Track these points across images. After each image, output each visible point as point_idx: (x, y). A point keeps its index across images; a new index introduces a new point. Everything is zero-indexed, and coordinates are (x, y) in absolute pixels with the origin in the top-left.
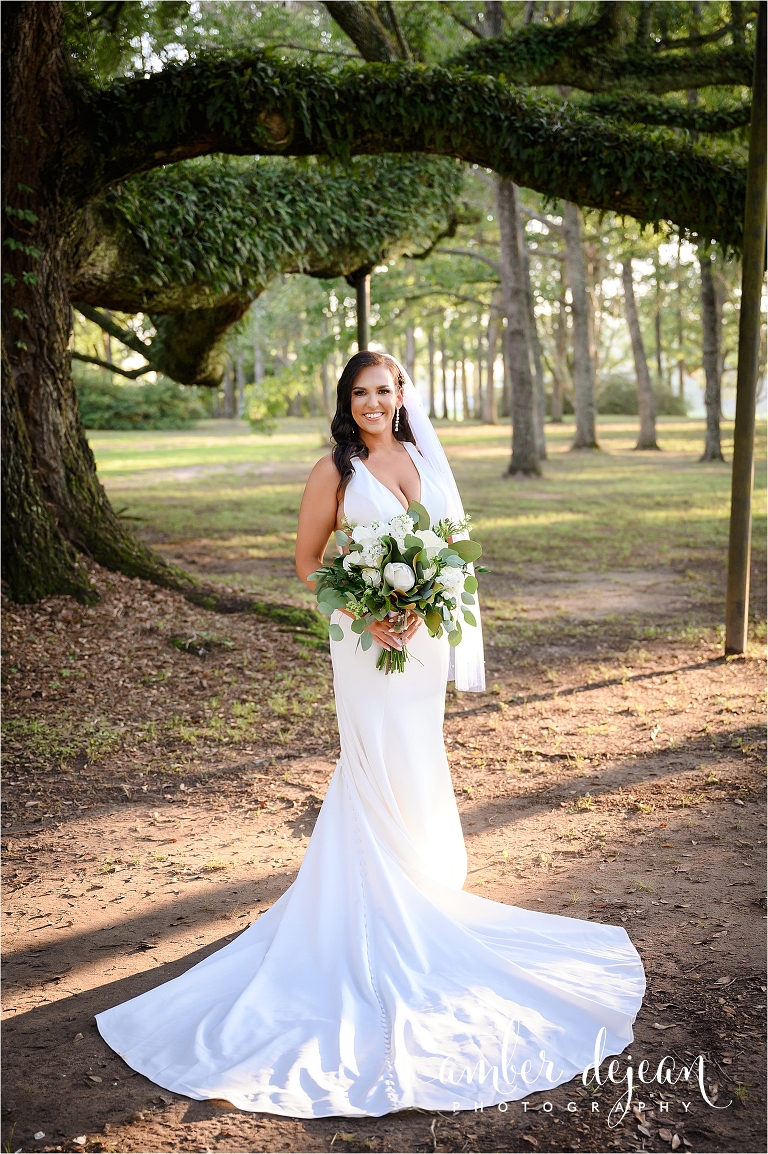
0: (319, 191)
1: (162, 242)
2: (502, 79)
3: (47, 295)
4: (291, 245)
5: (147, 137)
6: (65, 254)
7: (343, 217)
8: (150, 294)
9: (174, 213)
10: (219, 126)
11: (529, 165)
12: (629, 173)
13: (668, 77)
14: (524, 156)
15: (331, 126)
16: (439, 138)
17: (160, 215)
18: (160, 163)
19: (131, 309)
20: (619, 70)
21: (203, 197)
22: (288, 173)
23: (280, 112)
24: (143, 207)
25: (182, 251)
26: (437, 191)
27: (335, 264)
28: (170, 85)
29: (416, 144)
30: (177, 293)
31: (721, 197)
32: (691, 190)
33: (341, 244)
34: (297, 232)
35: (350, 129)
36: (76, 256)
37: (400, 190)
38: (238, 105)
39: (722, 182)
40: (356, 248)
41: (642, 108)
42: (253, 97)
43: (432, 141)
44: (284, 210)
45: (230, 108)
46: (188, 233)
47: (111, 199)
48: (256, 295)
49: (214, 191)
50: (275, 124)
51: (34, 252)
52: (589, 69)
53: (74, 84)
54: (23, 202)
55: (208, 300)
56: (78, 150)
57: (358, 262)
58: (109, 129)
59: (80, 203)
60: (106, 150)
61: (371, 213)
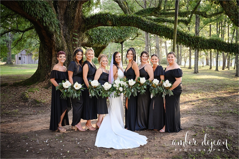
0: (116, 31)
1: (94, 38)
2: (141, 17)
3: (78, 45)
4: (112, 38)
5: (93, 24)
6: (81, 39)
7: (120, 34)
8: (92, 45)
9: (96, 34)
10: (102, 22)
11: (145, 28)
12: (158, 30)
13: (168, 15)
14: (144, 27)
15: (117, 23)
16: (132, 24)
17: (94, 34)
18: (94, 27)
19: (90, 47)
20: (161, 14)
21: (100, 31)
22: (112, 28)
24: (92, 33)
25: (97, 39)
26: (134, 31)
27: (118, 41)
28: (96, 17)
29: (129, 25)
30: (96, 45)
31: (171, 33)
32: (166, 32)
33: (119, 38)
34: (113, 36)
35: (120, 23)
37: (128, 31)
38: (105, 20)
39: (171, 31)
40: (122, 39)
41: (164, 19)
42: (107, 19)
43: (131, 25)
44: (111, 34)
45: (104, 20)
46: (98, 37)
47: (87, 32)
48: (107, 45)
49: (102, 31)
50: (110, 22)
51: (77, 39)
52: (157, 14)
53: (83, 17)
54: (75, 32)
55: (100, 46)
56: (83, 25)
57: (122, 41)
58: (88, 23)
59: (83, 33)
60: (87, 26)
61: (124, 34)
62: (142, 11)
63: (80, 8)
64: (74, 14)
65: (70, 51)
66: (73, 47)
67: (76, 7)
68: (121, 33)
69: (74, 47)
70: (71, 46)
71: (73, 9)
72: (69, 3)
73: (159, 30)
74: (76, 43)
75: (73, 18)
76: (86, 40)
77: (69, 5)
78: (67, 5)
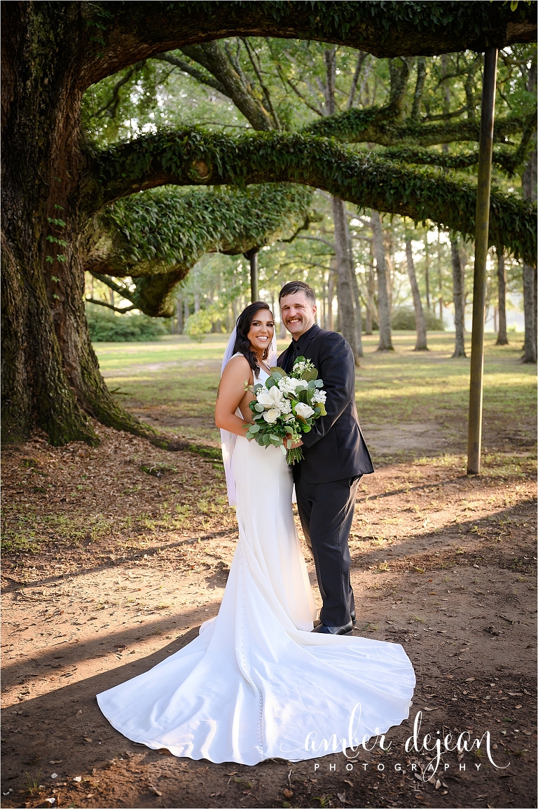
0: (228, 205)
1: (137, 236)
2: (333, 140)
3: (71, 268)
4: (212, 236)
5: (128, 176)
6: (81, 244)
7: (242, 220)
8: (130, 266)
9: (144, 219)
10: (169, 169)
11: (349, 188)
12: (408, 192)
13: (430, 137)
14: (346, 183)
15: (234, 168)
16: (296, 174)
17: (136, 220)
18: (137, 191)
19: (122, 275)
20: (402, 133)
21: (161, 209)
22: (210, 195)
23: (204, 160)
24: (126, 216)
25: (149, 242)
26: (297, 203)
27: (237, 247)
28: (141, 146)
29: (283, 177)
30: (145, 265)
31: (462, 206)
32: (444, 202)
33: (241, 235)
34: (215, 229)
35: (245, 169)
36: (88, 244)
37: (275, 203)
38: (180, 157)
39: (462, 197)
40: (249, 237)
41: (415, 154)
42: (189, 152)
43: (292, 175)
44: (208, 216)
45: (175, 158)
46: (152, 230)
47: (108, 212)
48: (192, 265)
49: (167, 206)
50: (201, 167)
51: (63, 243)
52: (384, 133)
53: (87, 147)
54: (57, 214)
55: (164, 268)
56: (89, 185)
57: (251, 245)
58: (107, 172)
59: (90, 215)
60: (105, 184)
61: (258, 217)
62: (325, 123)
63: (72, 109)
64: (46, 134)
65: (34, 296)
66: (47, 275)
67: (53, 103)
68: (247, 213)
69: (54, 278)
70: (38, 272)
71: (42, 112)
72: (25, 89)
73: (413, 193)
74: (62, 258)
75: (45, 153)
76: (103, 247)
77: (24, 98)
78: (16, 95)
